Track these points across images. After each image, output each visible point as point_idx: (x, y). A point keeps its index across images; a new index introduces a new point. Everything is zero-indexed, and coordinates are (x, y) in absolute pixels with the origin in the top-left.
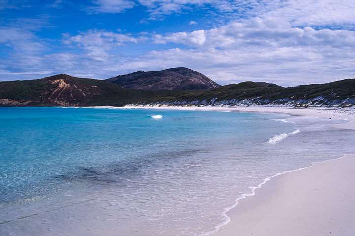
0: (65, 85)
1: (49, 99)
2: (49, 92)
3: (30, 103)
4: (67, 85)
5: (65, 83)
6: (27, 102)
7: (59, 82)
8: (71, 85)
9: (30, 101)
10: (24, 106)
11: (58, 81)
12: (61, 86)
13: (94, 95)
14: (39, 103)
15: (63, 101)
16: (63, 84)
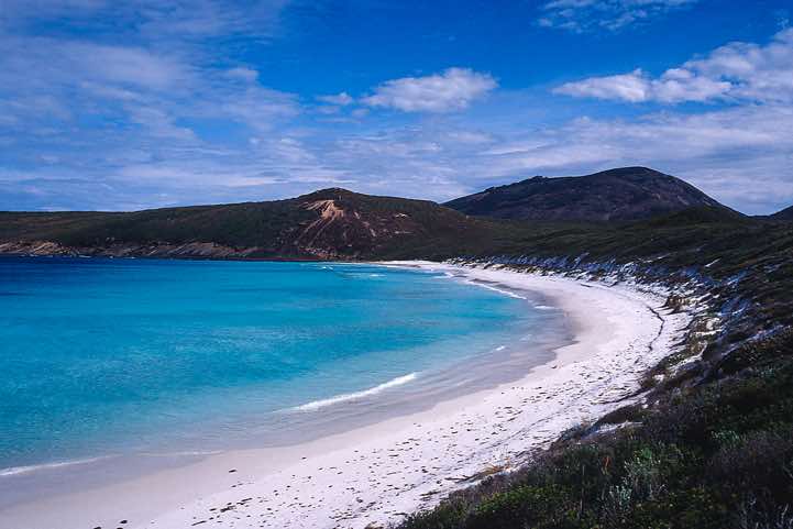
0: (333, 214)
1: (296, 243)
2: (297, 228)
3: (254, 252)
4: (340, 212)
5: (335, 208)
6: (250, 250)
7: (324, 207)
8: (347, 212)
9: (255, 248)
10: (241, 259)
11: (322, 203)
12: (325, 214)
13: (395, 235)
14: (273, 253)
15: (324, 248)
16: (330, 210)
